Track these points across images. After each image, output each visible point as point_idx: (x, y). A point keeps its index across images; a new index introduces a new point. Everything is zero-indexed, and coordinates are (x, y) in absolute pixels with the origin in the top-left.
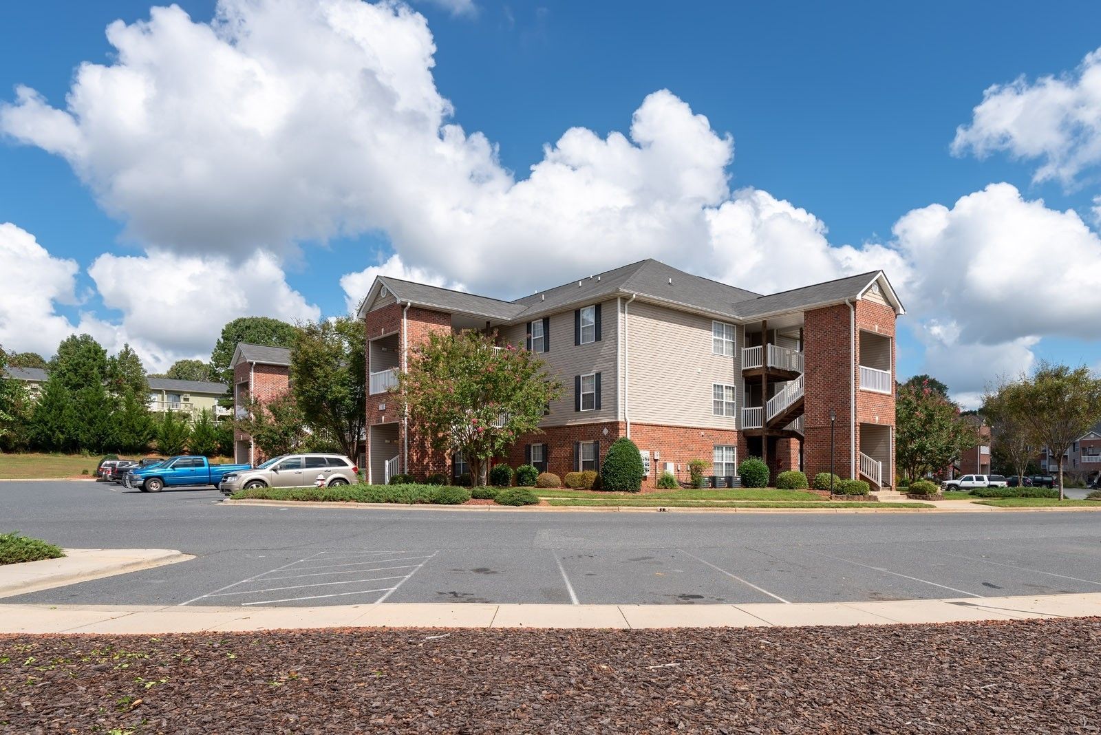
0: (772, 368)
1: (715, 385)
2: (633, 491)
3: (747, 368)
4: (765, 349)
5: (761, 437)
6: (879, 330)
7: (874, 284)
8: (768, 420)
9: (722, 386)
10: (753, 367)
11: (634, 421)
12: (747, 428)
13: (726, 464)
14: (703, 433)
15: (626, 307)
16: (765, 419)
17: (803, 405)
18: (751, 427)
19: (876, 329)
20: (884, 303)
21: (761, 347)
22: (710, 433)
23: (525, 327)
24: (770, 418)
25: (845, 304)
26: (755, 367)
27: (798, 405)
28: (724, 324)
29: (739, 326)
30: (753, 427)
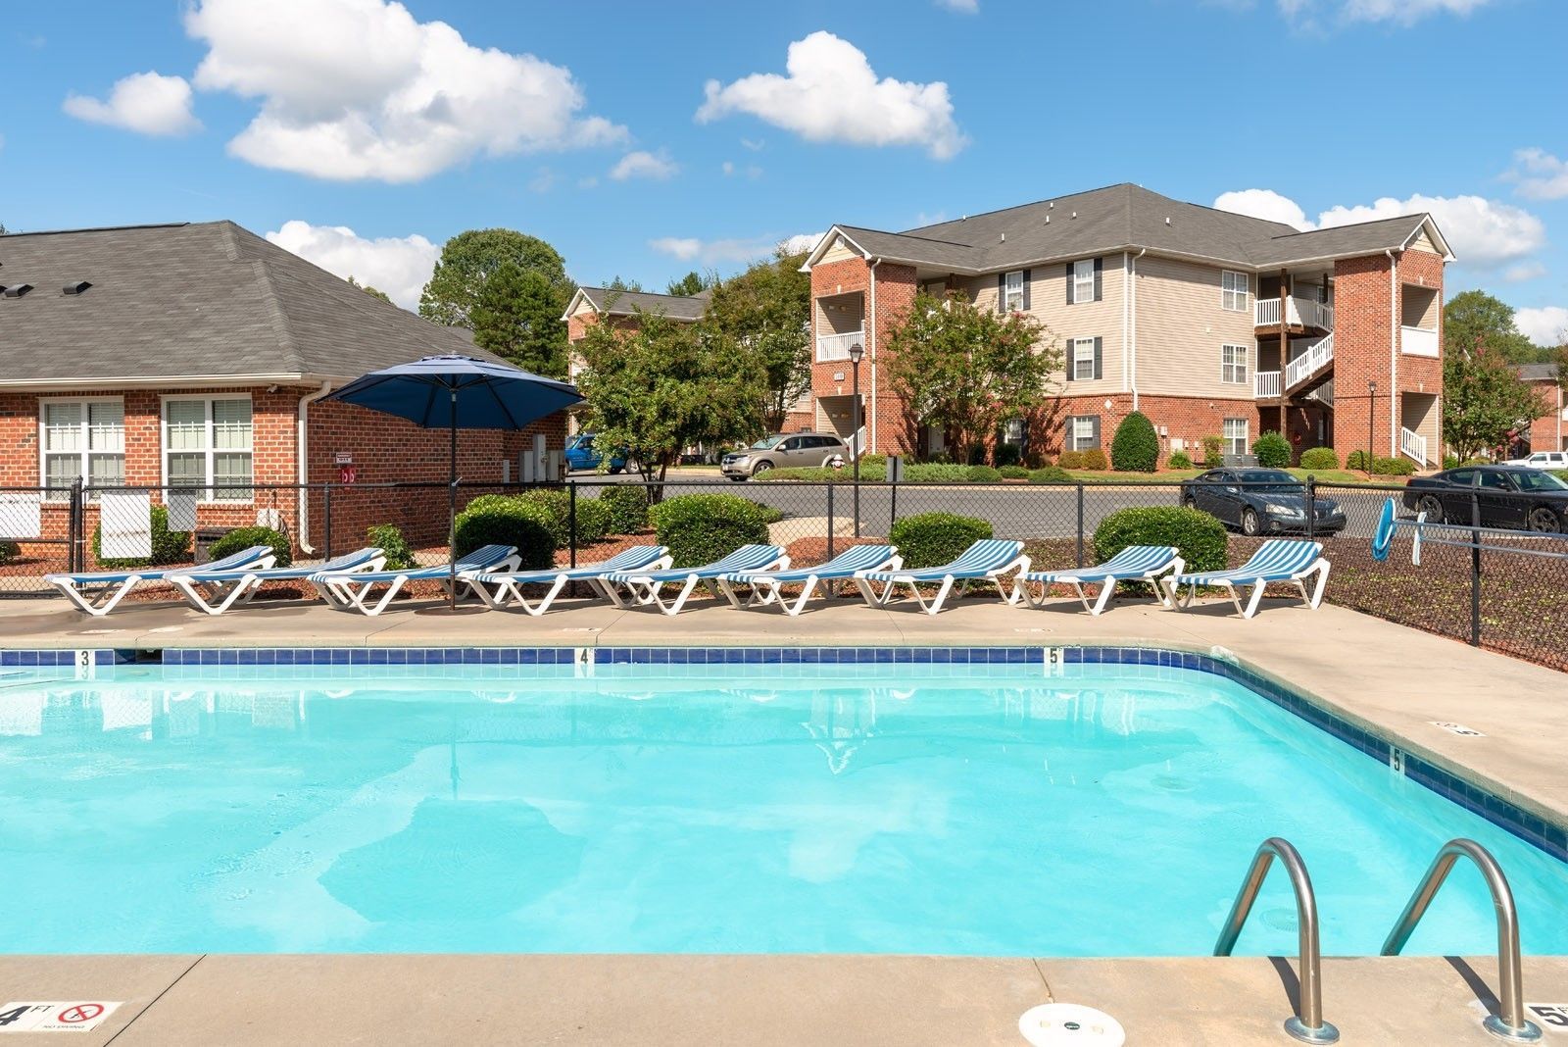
0: (1293, 325)
1: (1224, 347)
2: (1149, 471)
3: (1260, 324)
4: (1284, 301)
5: (1279, 408)
6: (1424, 283)
7: (1419, 230)
8: (1287, 388)
9: (1232, 348)
10: (1269, 323)
11: (1141, 392)
12: (1260, 396)
13: (1237, 440)
14: (1212, 405)
15: (1133, 262)
16: (1284, 387)
17: (1332, 370)
18: (1266, 396)
19: (1421, 281)
20: (1433, 251)
21: (1279, 299)
22: (1220, 403)
23: (997, 279)
24: (1291, 386)
25: (1385, 254)
26: (1271, 324)
27: (1326, 371)
28: (1235, 273)
29: (1252, 275)
30: (1269, 396)
